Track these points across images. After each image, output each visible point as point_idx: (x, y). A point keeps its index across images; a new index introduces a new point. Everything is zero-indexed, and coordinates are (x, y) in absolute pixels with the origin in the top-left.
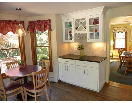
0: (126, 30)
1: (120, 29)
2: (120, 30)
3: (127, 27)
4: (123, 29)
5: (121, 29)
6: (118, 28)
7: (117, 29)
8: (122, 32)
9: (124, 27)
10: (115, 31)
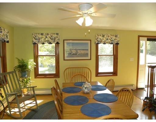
0: (57, 39)
1: (46, 37)
3: (59, 35)
4: (52, 36)
5: (48, 36)
6: (42, 34)
7: (40, 36)
8: (50, 43)
9: (54, 34)
10: (38, 41)
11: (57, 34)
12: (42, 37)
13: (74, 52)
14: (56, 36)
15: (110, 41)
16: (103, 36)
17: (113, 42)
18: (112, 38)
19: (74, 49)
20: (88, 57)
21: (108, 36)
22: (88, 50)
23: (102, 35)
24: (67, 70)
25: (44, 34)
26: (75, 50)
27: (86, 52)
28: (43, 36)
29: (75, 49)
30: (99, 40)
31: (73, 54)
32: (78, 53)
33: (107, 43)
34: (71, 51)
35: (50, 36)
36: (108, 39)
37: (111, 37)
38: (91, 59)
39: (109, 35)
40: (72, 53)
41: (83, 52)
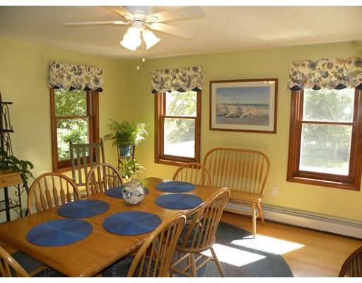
0: (194, 80)
1: (175, 78)
2: (174, 82)
3: (200, 70)
4: (184, 75)
5: (177, 75)
6: (167, 72)
7: (164, 76)
8: (181, 90)
9: (189, 69)
10: (159, 85)
11: (195, 69)
12: (168, 78)
13: (233, 110)
14: (192, 73)
15: (334, 79)
16: (313, 66)
17: (343, 82)
18: (341, 71)
19: (235, 105)
20: (268, 125)
21: (330, 66)
22: (267, 106)
23: (307, 63)
24: (214, 153)
25: (171, 71)
26: (235, 107)
27: (263, 111)
28: (169, 76)
29: (235, 103)
30: (299, 77)
31: (232, 116)
32: (242, 113)
33: (324, 85)
34: (226, 109)
35: (182, 75)
36: (327, 75)
37: (341, 66)
38: (275, 132)
39: (333, 61)
40: (229, 113)
41: (254, 111)
